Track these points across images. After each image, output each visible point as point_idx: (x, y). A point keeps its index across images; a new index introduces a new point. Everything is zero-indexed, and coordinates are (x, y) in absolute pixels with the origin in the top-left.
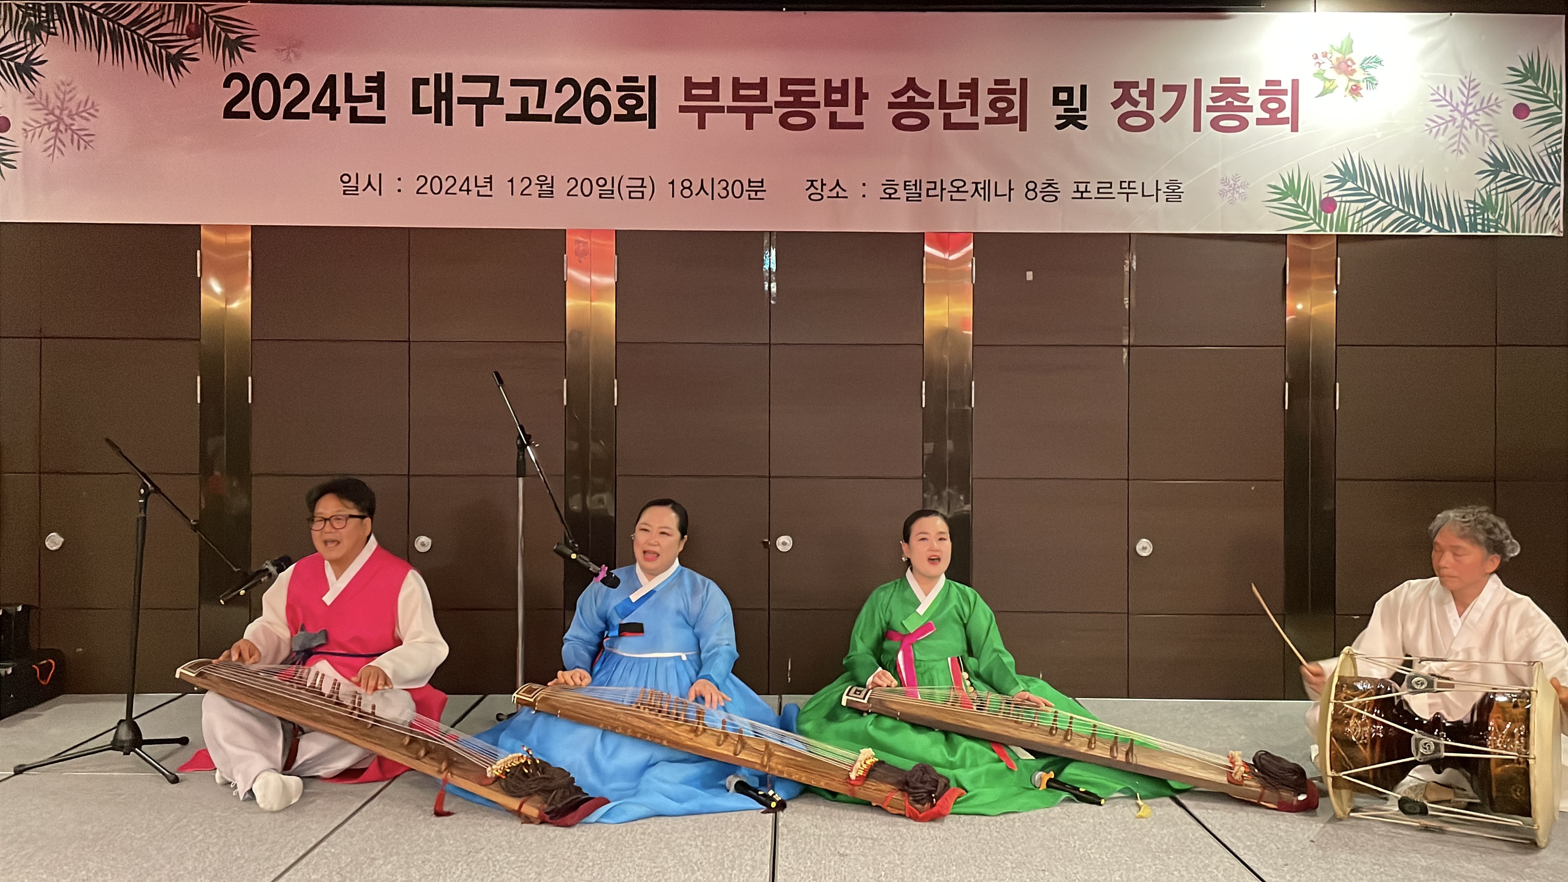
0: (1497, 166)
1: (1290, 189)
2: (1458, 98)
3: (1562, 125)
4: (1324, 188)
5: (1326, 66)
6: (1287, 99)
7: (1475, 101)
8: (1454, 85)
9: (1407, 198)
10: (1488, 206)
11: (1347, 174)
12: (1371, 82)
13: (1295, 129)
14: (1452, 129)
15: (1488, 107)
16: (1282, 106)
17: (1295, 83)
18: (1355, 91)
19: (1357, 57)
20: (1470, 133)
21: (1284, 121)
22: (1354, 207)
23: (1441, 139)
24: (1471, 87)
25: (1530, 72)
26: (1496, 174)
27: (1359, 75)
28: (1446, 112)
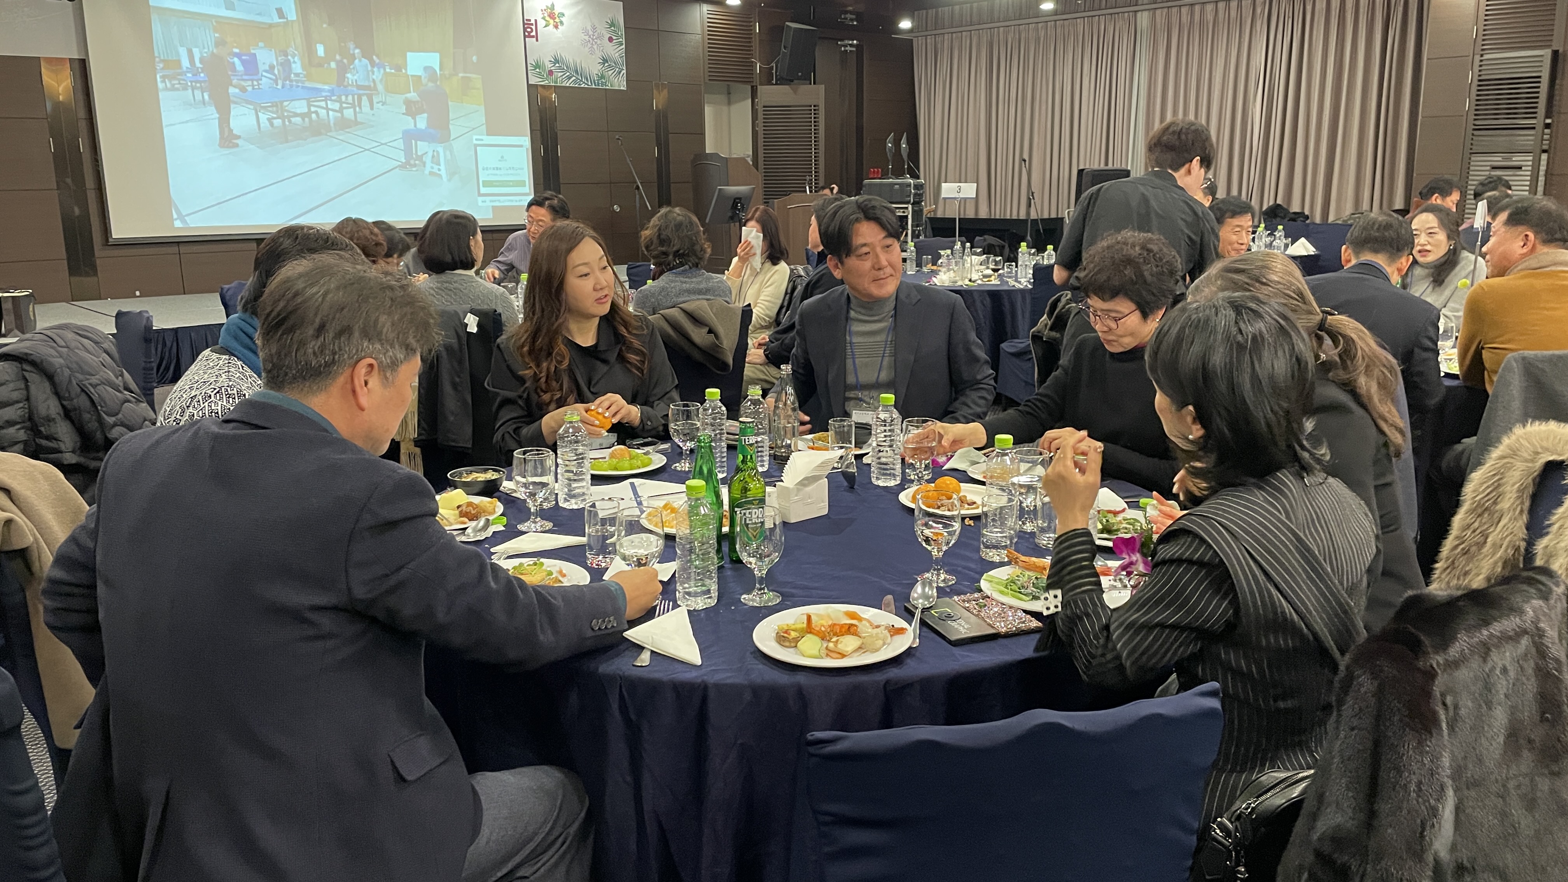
0: (605, 61)
1: (537, 66)
2: (591, 33)
3: (624, 46)
4: (549, 66)
5: (546, 15)
6: (534, 27)
7: (596, 34)
8: (589, 28)
9: (577, 72)
10: (602, 77)
11: (556, 61)
12: (562, 23)
13: (537, 40)
14: (589, 45)
15: (600, 37)
16: (532, 31)
17: (536, 21)
18: (556, 27)
19: (557, 11)
20: (595, 47)
21: (533, 37)
22: (560, 74)
23: (587, 49)
24: (594, 28)
25: (612, 24)
26: (604, 64)
27: (557, 20)
28: (587, 38)
